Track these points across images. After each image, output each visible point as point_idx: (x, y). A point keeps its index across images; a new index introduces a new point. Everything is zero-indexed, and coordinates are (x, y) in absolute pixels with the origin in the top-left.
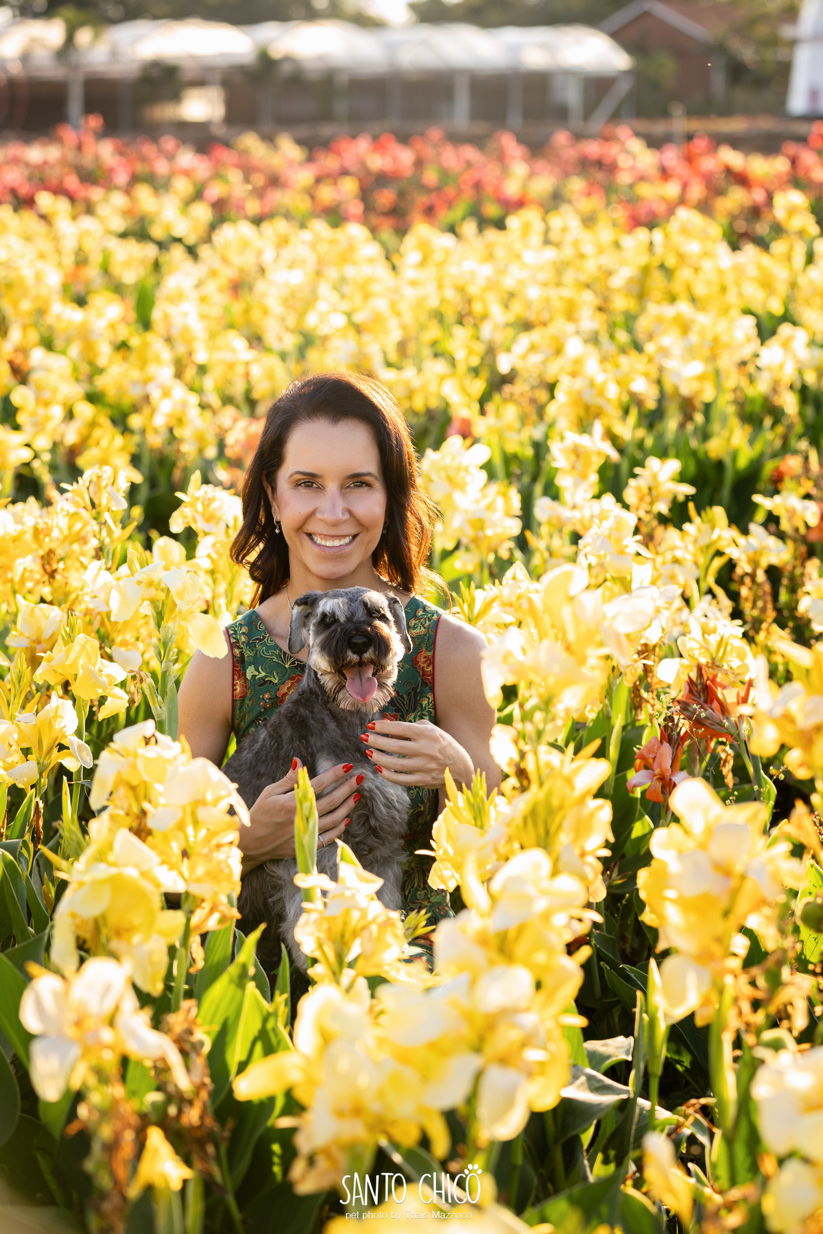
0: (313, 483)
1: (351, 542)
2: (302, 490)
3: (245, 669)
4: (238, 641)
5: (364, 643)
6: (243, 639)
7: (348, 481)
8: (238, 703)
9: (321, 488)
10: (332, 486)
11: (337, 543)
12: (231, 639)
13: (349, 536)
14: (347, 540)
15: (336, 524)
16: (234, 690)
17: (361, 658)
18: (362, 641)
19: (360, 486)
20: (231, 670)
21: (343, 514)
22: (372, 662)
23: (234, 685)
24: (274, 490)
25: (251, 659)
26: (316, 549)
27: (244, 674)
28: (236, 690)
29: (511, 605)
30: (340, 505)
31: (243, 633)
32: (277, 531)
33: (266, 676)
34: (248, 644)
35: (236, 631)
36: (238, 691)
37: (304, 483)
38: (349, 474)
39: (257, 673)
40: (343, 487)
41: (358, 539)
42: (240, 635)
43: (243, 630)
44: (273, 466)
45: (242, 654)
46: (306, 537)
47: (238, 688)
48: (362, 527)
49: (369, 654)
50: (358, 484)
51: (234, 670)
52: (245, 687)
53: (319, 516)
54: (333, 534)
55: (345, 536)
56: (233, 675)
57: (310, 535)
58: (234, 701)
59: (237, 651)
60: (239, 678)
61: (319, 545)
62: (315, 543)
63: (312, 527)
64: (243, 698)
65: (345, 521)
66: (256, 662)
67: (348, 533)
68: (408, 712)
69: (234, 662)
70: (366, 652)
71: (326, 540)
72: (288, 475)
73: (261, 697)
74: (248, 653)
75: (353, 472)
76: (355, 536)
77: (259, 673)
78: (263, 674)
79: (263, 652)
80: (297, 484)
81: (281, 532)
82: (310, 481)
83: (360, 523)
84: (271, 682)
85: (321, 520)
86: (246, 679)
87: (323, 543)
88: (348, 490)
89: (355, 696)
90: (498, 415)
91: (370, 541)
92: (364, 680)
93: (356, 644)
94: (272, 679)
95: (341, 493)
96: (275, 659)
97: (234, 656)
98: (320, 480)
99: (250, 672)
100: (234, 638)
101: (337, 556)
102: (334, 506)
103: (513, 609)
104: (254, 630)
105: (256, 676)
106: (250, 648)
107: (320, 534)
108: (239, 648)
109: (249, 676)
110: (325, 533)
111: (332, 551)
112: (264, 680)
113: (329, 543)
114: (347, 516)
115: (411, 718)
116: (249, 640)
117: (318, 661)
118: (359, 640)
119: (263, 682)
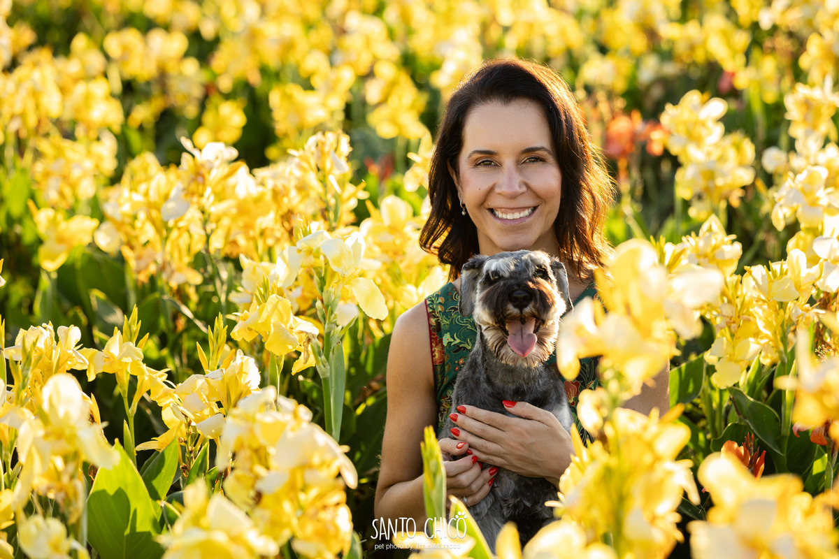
0: (492, 162)
1: (530, 215)
2: (482, 169)
3: (441, 336)
4: (434, 311)
5: (525, 298)
6: (440, 309)
7: (524, 156)
8: (439, 368)
9: (498, 165)
10: (508, 162)
11: (517, 215)
12: (428, 309)
13: (528, 208)
14: (527, 212)
15: (514, 197)
16: (433, 356)
17: (521, 312)
18: (523, 295)
19: (534, 161)
20: (428, 339)
21: (520, 187)
22: (533, 315)
23: (432, 352)
24: (457, 173)
25: (447, 327)
26: (498, 223)
27: (441, 341)
28: (435, 356)
29: (706, 256)
30: (517, 179)
31: (440, 303)
32: (463, 213)
33: (460, 343)
34: (444, 313)
35: (432, 301)
36: (437, 357)
37: (483, 162)
38: (523, 149)
39: (452, 340)
40: (519, 164)
41: (537, 211)
42: (437, 304)
43: (440, 300)
44: (455, 151)
45: (438, 323)
46: (488, 213)
47: (437, 354)
48: (540, 199)
49: (528, 309)
50: (533, 160)
51: (431, 338)
52: (442, 352)
53: (497, 190)
54: (512, 206)
55: (524, 208)
56: (431, 343)
57: (492, 211)
58: (434, 367)
59: (433, 321)
60: (436, 345)
61: (502, 219)
62: (497, 218)
63: (494, 202)
64: (443, 364)
65: (523, 193)
66: (452, 330)
67: (526, 205)
68: (589, 380)
69: (430, 331)
70: (526, 306)
71: (506, 214)
72: (467, 156)
73: (456, 362)
74: (445, 322)
75: (527, 147)
76: (535, 208)
77: (455, 339)
78: (458, 341)
79: (458, 321)
80: (476, 164)
81: (467, 214)
82: (488, 160)
83: (537, 196)
84: (465, 348)
85: (499, 194)
86: (443, 346)
87: (504, 216)
88: (524, 165)
89: (516, 351)
90: (758, 67)
91: (549, 213)
92: (525, 336)
93: (516, 299)
94: (466, 346)
95: (517, 168)
96: (469, 327)
97: (430, 326)
98: (496, 158)
99: (447, 338)
100: (431, 308)
101: (517, 227)
102: (510, 180)
103: (707, 260)
104: (450, 300)
105: (451, 342)
106: (447, 317)
107: (501, 208)
108: (434, 317)
109: (445, 343)
110: (505, 206)
111: (513, 224)
112: (458, 346)
113: (510, 216)
114: (524, 189)
115: (591, 386)
116: (445, 310)
117: (481, 314)
118: (520, 294)
119: (458, 349)
